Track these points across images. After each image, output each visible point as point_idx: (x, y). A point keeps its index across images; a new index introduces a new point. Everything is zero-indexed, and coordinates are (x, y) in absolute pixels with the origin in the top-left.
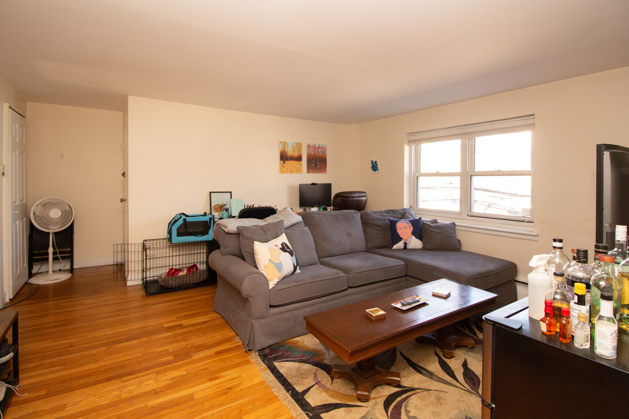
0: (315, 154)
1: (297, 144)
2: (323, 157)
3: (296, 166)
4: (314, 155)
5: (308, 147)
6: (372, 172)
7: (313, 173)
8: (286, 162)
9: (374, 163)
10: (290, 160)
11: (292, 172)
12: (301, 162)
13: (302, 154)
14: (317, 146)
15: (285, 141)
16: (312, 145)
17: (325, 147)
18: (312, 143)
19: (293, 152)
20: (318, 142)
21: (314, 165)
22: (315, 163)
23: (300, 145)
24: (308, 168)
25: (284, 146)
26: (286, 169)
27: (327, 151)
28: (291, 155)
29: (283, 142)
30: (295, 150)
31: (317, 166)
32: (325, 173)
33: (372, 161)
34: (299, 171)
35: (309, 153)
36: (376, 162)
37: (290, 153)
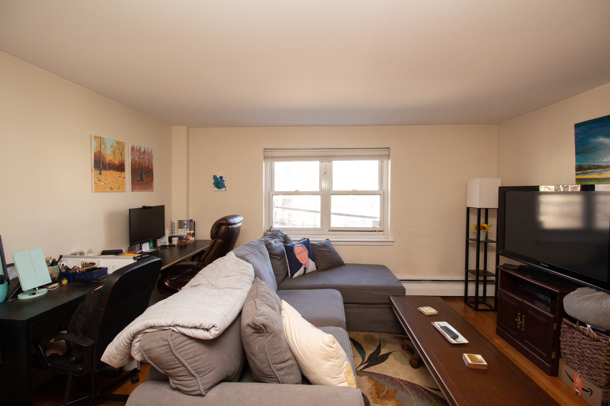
0: (141, 162)
1: (118, 143)
2: (149, 166)
3: (118, 180)
4: (139, 162)
5: (132, 151)
6: (216, 189)
7: (138, 191)
8: (103, 172)
9: (217, 178)
10: (108, 170)
11: (112, 189)
12: (123, 173)
13: (124, 161)
14: (142, 150)
15: (102, 136)
16: (137, 148)
17: (151, 152)
18: (137, 145)
19: (113, 156)
20: (144, 145)
21: (139, 179)
22: (140, 176)
23: (122, 146)
24: (132, 183)
25: (99, 145)
26: (103, 184)
27: (154, 158)
28: (110, 160)
29: (98, 137)
30: (116, 153)
31: (143, 181)
32: (152, 190)
33: (215, 177)
34: (120, 188)
35: (134, 159)
36: (221, 178)
37: (108, 157)
